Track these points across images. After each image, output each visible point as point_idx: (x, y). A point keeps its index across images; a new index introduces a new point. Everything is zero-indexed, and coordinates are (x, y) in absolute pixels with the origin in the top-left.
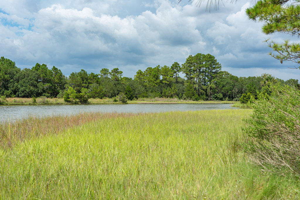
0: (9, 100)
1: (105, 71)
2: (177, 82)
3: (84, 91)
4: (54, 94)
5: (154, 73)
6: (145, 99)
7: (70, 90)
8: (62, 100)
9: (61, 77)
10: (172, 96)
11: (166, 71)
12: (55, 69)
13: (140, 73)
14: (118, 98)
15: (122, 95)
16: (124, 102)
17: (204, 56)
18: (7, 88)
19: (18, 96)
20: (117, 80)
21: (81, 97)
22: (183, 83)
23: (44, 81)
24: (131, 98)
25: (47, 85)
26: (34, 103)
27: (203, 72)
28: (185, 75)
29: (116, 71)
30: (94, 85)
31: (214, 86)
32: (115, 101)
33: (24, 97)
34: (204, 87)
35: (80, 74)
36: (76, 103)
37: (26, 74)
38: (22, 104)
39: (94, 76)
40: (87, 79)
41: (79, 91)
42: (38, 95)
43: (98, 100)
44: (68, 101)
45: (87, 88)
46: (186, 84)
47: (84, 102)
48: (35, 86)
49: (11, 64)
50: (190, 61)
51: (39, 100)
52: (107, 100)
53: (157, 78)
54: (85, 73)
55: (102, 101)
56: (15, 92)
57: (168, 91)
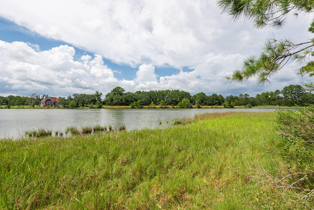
0: (203, 106)
1: (241, 95)
2: (278, 98)
3: (232, 103)
4: (220, 104)
5: (266, 95)
6: (261, 106)
7: (226, 103)
8: (223, 107)
9: (223, 98)
10: (275, 105)
11: (272, 94)
12: (220, 95)
13: (258, 95)
14: (247, 106)
15: (249, 105)
16: (250, 107)
17: (294, 86)
18: (203, 102)
19: (206, 105)
20: (247, 98)
21: (230, 106)
22: (282, 98)
23: (216, 100)
24: (254, 106)
25: (217, 101)
26: (212, 108)
27: (294, 93)
28: (283, 95)
29: (246, 95)
30: (236, 101)
31: (301, 100)
32: (246, 107)
33: (208, 105)
34: (295, 100)
35: (230, 97)
36: (228, 108)
37: (209, 98)
38: (208, 108)
39: (236, 97)
40: (233, 98)
41: (230, 103)
42: (214, 105)
43: (238, 106)
44: (225, 107)
45: (234, 102)
46: (283, 99)
47: (232, 107)
48: (213, 102)
49: (204, 94)
50: (286, 89)
51: (214, 106)
52: (242, 106)
53: (267, 97)
54: (232, 96)
55: (240, 107)
56: (206, 104)
57: (273, 103)
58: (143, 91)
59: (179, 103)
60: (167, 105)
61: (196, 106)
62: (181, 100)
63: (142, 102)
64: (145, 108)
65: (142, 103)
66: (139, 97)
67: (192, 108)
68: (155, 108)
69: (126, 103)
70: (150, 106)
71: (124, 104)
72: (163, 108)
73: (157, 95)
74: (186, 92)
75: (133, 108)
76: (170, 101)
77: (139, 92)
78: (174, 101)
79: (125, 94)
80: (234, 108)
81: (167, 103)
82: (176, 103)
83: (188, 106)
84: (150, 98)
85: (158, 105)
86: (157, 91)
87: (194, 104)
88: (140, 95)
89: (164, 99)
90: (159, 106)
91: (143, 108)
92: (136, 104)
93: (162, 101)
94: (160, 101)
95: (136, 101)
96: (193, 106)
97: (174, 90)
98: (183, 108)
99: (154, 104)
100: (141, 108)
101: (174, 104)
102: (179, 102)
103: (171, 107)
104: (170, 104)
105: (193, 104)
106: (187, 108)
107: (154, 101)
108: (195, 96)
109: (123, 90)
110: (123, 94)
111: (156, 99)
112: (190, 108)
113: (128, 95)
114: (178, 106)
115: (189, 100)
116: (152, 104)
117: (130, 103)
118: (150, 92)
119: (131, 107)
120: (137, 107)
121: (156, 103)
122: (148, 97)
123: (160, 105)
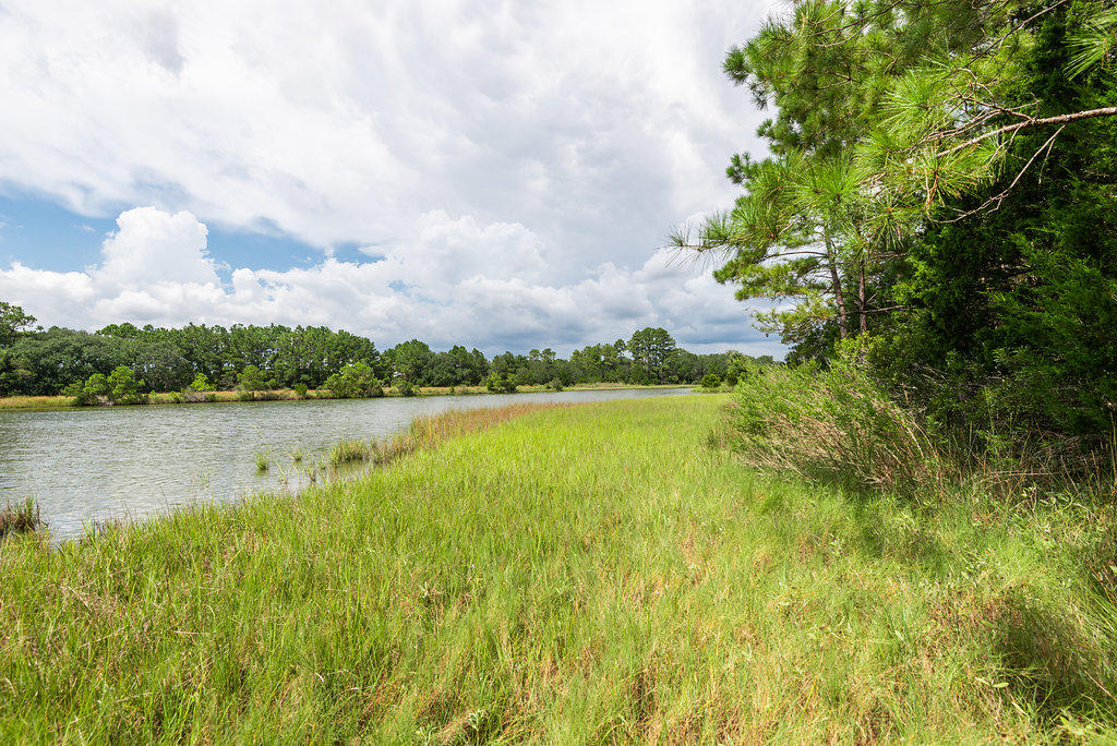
0: (422, 389)
1: (535, 352)
2: (622, 363)
3: (511, 378)
4: (476, 382)
5: (595, 353)
6: (584, 384)
7: (494, 376)
8: (485, 389)
9: (483, 361)
10: (616, 381)
11: (608, 350)
12: (475, 351)
13: (577, 353)
14: (551, 384)
15: (557, 381)
16: (559, 389)
17: (654, 331)
18: (420, 376)
19: (433, 385)
20: (549, 362)
21: (506, 385)
22: (629, 364)
23: (465, 366)
24: (566, 385)
25: (467, 371)
26: (453, 393)
27: (653, 350)
28: (631, 354)
29: (548, 351)
30: (521, 370)
31: (667, 367)
32: (548, 388)
33: (439, 386)
34: (656, 369)
35: (505, 357)
36: (501, 392)
37: (441, 359)
38: (439, 394)
39: (522, 359)
40: (513, 363)
41: (505, 378)
42: (457, 383)
43: (527, 387)
44: (492, 390)
45: (515, 372)
46: (633, 366)
47: (511, 390)
48: (453, 373)
49: (424, 347)
50: (637, 337)
51: (458, 389)
52: (538, 386)
53: (598, 359)
54: (511, 356)
55: (533, 388)
56: (429, 381)
57: (610, 374)
58: (148, 327)
59: (330, 379)
60: (275, 388)
61: (394, 388)
62: (336, 367)
63: (138, 376)
64: (159, 402)
65: (142, 382)
66: (123, 355)
67: (381, 395)
68: (212, 400)
69: (38, 379)
70: (187, 393)
71: (24, 388)
72: (254, 400)
73: (222, 346)
74: (355, 338)
75: (82, 403)
76: (289, 372)
77: (127, 331)
78: (306, 372)
79: (32, 335)
80: (517, 392)
81: (273, 380)
82: (317, 379)
83: (364, 389)
84: (186, 356)
85: (230, 388)
86: (223, 330)
87: (388, 384)
88: (131, 344)
89: (257, 365)
90: (234, 394)
91: (144, 403)
92: (106, 384)
93: (249, 369)
94: (240, 371)
95: (106, 368)
96: (386, 390)
97: (304, 327)
98: (345, 397)
99: (210, 381)
100: (132, 403)
101: (306, 382)
102: (330, 374)
103: (293, 393)
104: (289, 384)
105: (386, 382)
106: (361, 396)
107: (206, 371)
108: (391, 354)
109: (20, 317)
110: (20, 335)
111: (220, 364)
112: (376, 397)
113: (57, 342)
114: (324, 392)
115: (369, 369)
116: (196, 383)
117: (67, 382)
118: (187, 330)
119: (72, 399)
120: (111, 398)
121: (218, 380)
122: (176, 351)
123: (241, 386)
